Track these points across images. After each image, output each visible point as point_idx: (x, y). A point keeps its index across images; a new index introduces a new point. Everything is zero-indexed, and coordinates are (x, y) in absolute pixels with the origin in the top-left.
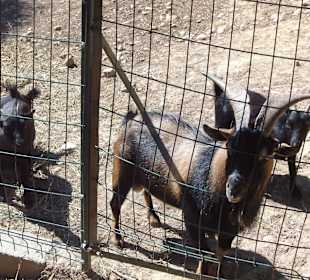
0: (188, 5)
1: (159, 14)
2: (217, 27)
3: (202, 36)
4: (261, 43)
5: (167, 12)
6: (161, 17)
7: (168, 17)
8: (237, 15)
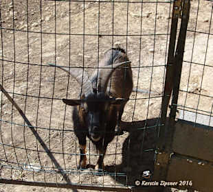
0: (24, 4)
1: (4, 12)
2: (45, 16)
3: (36, 24)
4: (76, 24)
5: (10, 10)
6: (6, 14)
7: (11, 13)
8: (57, 8)
